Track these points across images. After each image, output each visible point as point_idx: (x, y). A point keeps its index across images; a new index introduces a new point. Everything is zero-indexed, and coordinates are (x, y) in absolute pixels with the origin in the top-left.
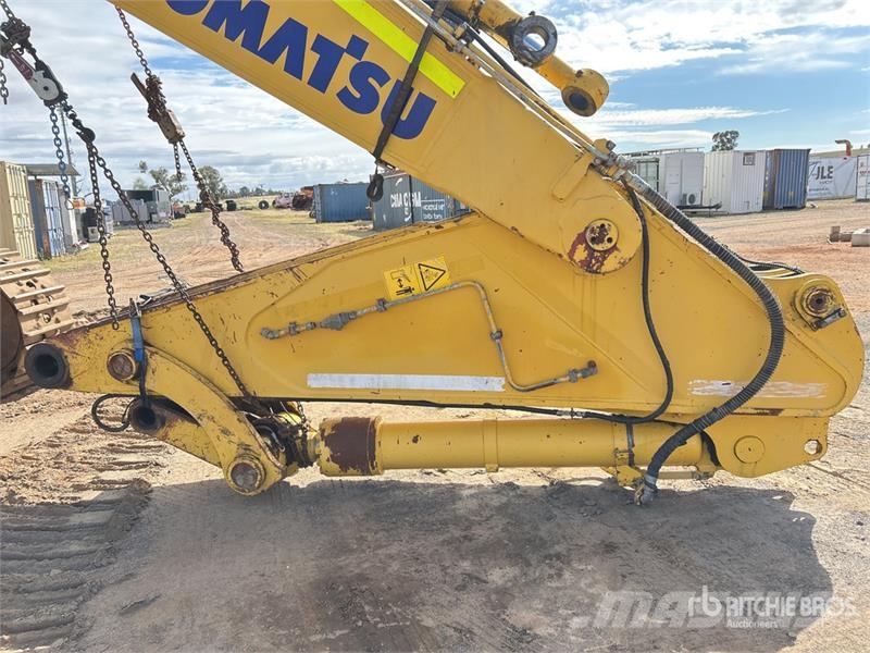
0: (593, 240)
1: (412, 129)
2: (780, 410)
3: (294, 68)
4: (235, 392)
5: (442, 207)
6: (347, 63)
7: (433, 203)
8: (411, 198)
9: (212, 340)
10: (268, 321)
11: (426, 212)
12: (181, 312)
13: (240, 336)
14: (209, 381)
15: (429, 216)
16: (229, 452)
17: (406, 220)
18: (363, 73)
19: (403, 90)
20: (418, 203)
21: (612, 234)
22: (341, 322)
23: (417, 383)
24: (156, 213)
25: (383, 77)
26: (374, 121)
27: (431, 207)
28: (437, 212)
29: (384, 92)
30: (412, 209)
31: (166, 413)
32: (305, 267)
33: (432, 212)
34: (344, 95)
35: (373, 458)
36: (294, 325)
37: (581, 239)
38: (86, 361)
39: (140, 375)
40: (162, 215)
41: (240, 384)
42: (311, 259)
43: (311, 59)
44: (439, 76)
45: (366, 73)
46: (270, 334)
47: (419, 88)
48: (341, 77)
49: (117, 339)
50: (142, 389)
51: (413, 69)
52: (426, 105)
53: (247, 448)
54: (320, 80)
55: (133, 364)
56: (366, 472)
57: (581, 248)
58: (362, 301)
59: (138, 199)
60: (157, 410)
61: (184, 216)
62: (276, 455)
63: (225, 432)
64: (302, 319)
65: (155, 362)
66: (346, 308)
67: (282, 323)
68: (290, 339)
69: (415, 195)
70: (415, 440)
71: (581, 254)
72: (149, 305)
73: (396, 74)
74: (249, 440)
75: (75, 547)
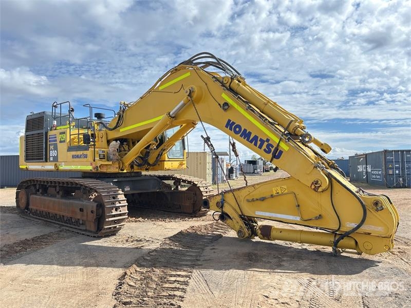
0: (315, 184)
1: (278, 157)
2: (371, 233)
3: (255, 144)
4: (240, 214)
5: (380, 172)
6: (266, 143)
7: (376, 171)
8: (367, 167)
9: (236, 201)
10: (248, 198)
11: (373, 174)
12: (231, 194)
13: (242, 201)
14: (235, 210)
15: (374, 176)
16: (238, 227)
17: (364, 177)
18: (268, 146)
19: (277, 149)
20: (369, 170)
21: (320, 182)
22: (263, 199)
23: (280, 216)
24: (256, 170)
25: (273, 147)
26: (270, 155)
27: (375, 172)
28: (379, 175)
29: (273, 150)
30: (367, 172)
31: (227, 217)
32: (256, 186)
33: (376, 175)
34: (265, 150)
35: (270, 235)
36: (253, 199)
37: (313, 183)
38: (212, 203)
39: (222, 207)
40: (259, 170)
41: (241, 211)
42: (258, 184)
43: (259, 143)
44: (284, 146)
45: (269, 146)
46: (248, 201)
47: (280, 149)
48: (264, 147)
49: (219, 199)
50: (222, 210)
51: (278, 145)
52: (281, 152)
53: (242, 227)
54: (260, 147)
55: (221, 205)
56: (269, 239)
57: (313, 185)
58: (267, 195)
59: (250, 164)
60: (225, 216)
61: (269, 171)
62: (248, 231)
63: (237, 222)
64: (255, 198)
65: (225, 204)
66: (264, 196)
67: (250, 199)
68: (252, 202)
69: (368, 166)
70: (281, 232)
71: (313, 187)
72: (226, 192)
73: (275, 146)
74: (242, 225)
75: (205, 240)
